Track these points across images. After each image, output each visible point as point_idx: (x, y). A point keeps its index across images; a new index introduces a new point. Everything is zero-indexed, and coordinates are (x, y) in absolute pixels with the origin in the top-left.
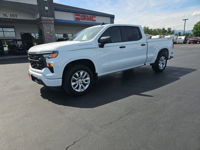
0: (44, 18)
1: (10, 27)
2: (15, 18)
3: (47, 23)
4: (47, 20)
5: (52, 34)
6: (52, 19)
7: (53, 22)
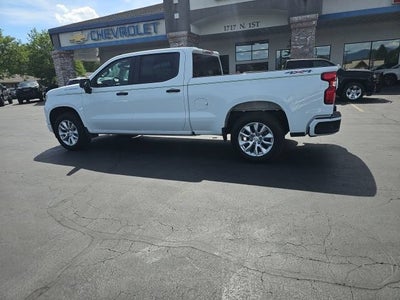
0: (296, 19)
1: (262, 42)
2: (256, 27)
3: (300, 28)
4: (301, 22)
5: (307, 50)
6: (313, 16)
7: (314, 22)
